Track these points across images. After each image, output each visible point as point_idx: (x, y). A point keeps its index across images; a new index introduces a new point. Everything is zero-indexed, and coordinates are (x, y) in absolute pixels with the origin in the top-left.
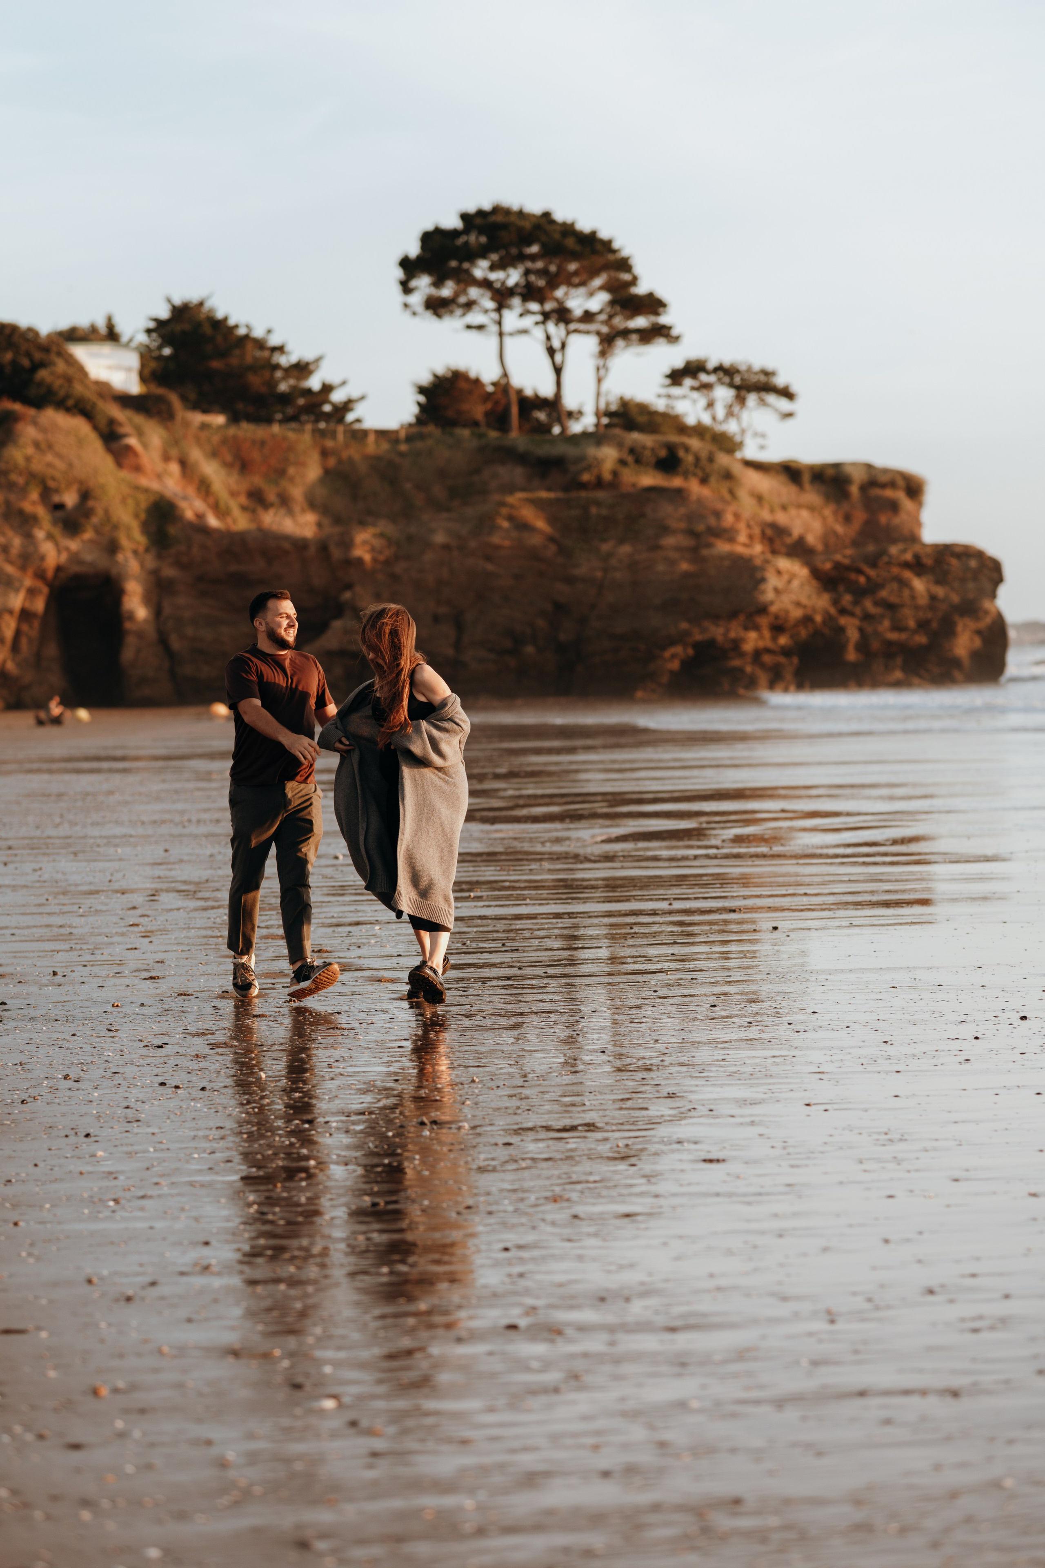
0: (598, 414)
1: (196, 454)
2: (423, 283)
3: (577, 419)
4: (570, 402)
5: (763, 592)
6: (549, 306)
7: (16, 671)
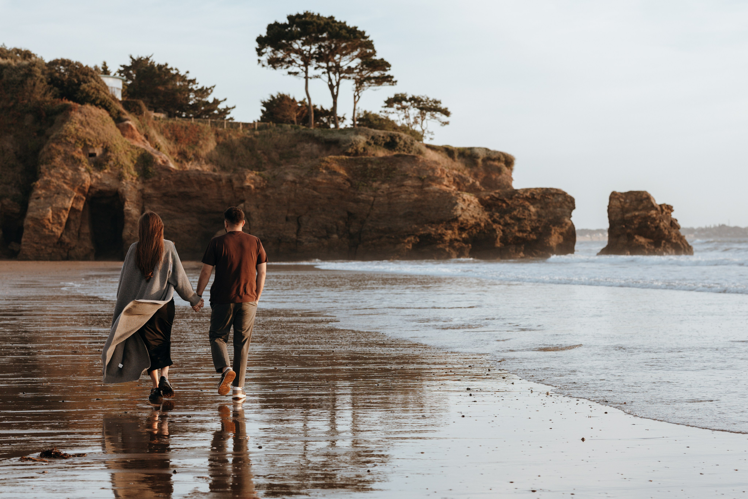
0: (353, 120)
1: (153, 132)
2: (268, 50)
3: (342, 122)
5: (456, 210)
6: (330, 64)
7: (67, 240)
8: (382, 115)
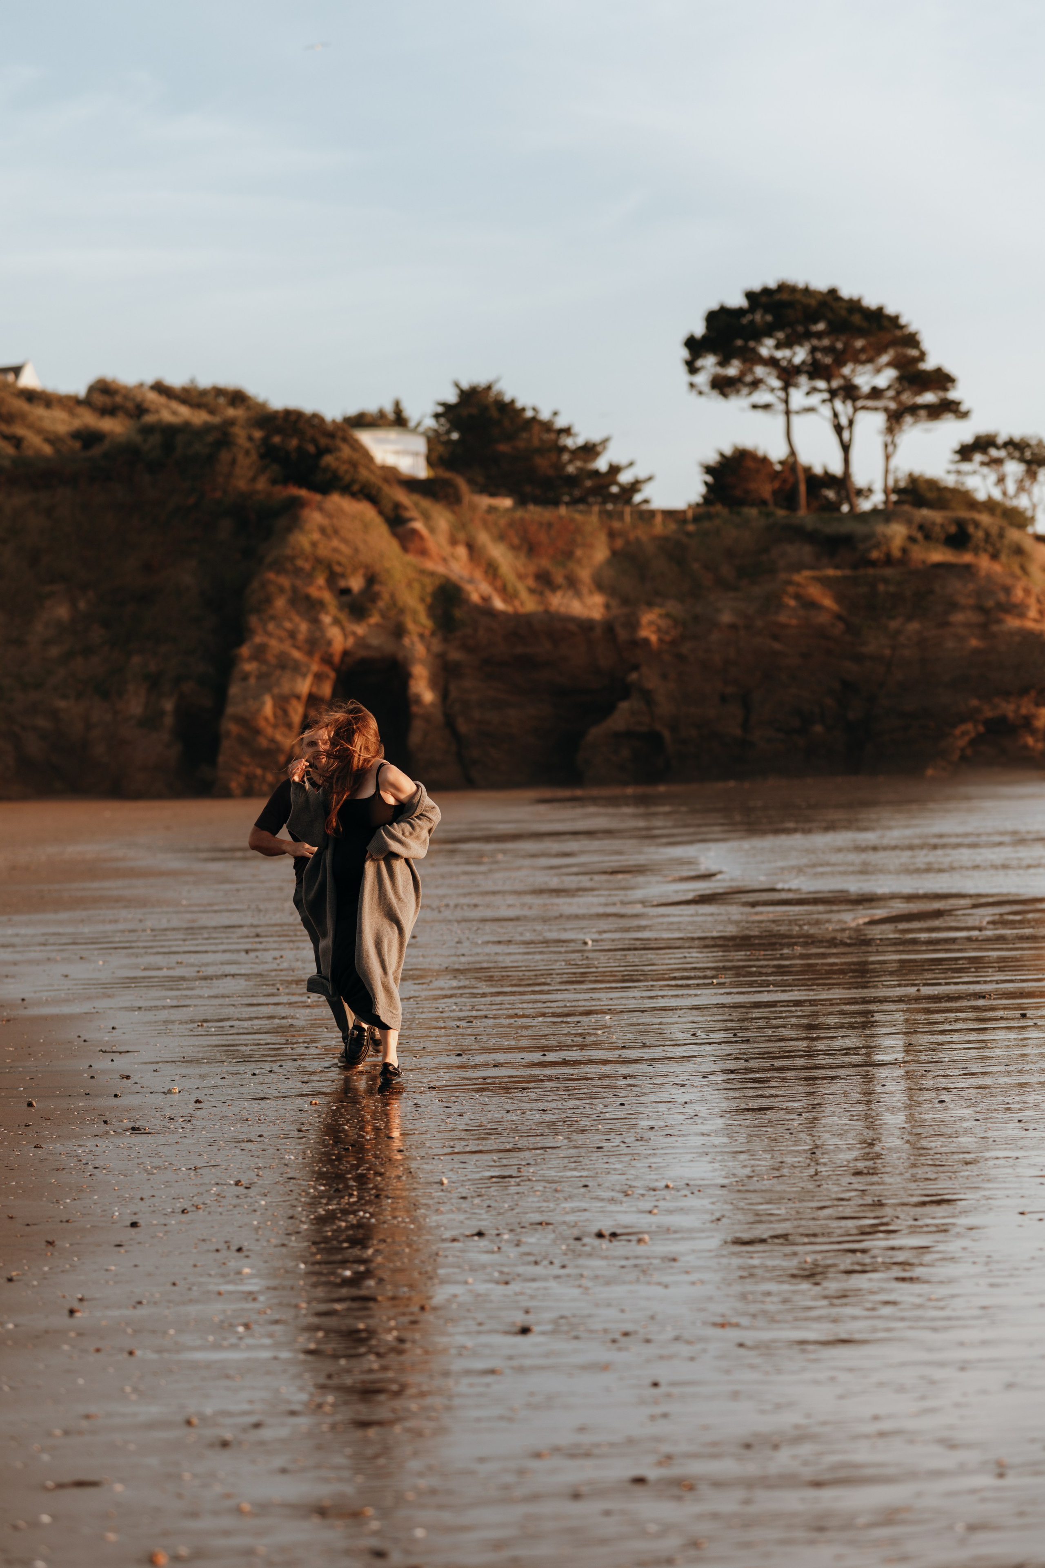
0: (886, 491)
1: (483, 538)
2: (709, 362)
3: (867, 497)
4: (860, 478)
6: (835, 384)
8: (950, 481)
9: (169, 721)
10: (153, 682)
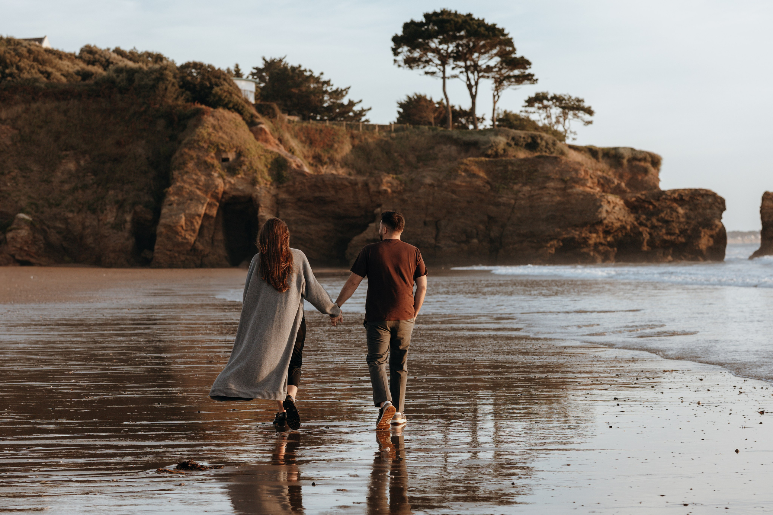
0: (493, 120)
1: (287, 136)
2: (404, 49)
3: (482, 122)
4: (478, 113)
5: (600, 212)
6: (468, 63)
7: (201, 247)
8: (523, 115)
9: (128, 226)
10: (120, 205)
